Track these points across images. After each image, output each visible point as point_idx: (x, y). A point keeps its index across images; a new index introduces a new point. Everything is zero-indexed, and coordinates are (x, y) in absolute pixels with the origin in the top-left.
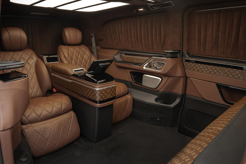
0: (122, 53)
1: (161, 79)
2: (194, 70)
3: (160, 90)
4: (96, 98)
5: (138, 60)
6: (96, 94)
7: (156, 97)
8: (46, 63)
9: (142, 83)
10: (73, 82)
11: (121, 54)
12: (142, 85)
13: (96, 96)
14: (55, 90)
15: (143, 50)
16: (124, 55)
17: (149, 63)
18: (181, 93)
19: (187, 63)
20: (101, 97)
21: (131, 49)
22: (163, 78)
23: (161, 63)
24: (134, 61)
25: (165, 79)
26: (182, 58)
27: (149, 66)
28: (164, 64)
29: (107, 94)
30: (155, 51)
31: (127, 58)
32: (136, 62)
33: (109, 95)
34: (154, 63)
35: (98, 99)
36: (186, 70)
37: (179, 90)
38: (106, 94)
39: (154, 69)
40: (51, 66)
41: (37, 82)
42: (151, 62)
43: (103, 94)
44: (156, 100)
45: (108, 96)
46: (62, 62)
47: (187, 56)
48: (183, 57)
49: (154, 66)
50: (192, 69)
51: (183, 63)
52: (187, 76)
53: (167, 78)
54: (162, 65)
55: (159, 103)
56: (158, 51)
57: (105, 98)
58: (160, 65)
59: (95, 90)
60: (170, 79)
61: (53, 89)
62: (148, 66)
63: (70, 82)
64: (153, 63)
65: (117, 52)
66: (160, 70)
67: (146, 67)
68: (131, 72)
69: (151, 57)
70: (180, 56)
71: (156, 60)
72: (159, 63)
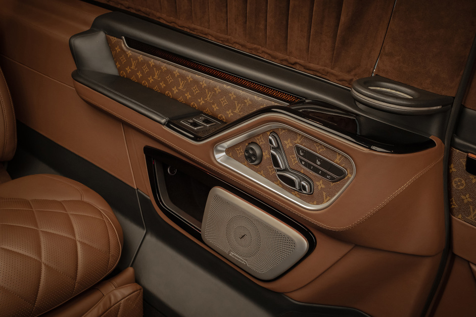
0: (118, 35)
1: (305, 243)
3: (288, 294)
5: (196, 91)
9: (199, 218)
11: (114, 39)
12: (199, 236)
15: (228, 41)
16: (124, 45)
17: (251, 141)
21: (164, 16)
22: (320, 240)
23: (325, 164)
24: (175, 90)
25: (327, 252)
26: (452, 144)
27: (251, 154)
30: (293, 60)
31: (140, 64)
32: (181, 99)
34: (277, 149)
36: (457, 219)
48: (457, 140)
49: (276, 163)
51: (449, 178)
52: (457, 250)
53: (344, 249)
54: (324, 174)
56: (312, 65)
58: (316, 170)
62: (241, 152)
64: (274, 149)
65: (92, 18)
66: (310, 197)
67: (230, 151)
68: (148, 151)
69: (268, 110)
70: (442, 136)
71: (296, 133)
72: (313, 158)
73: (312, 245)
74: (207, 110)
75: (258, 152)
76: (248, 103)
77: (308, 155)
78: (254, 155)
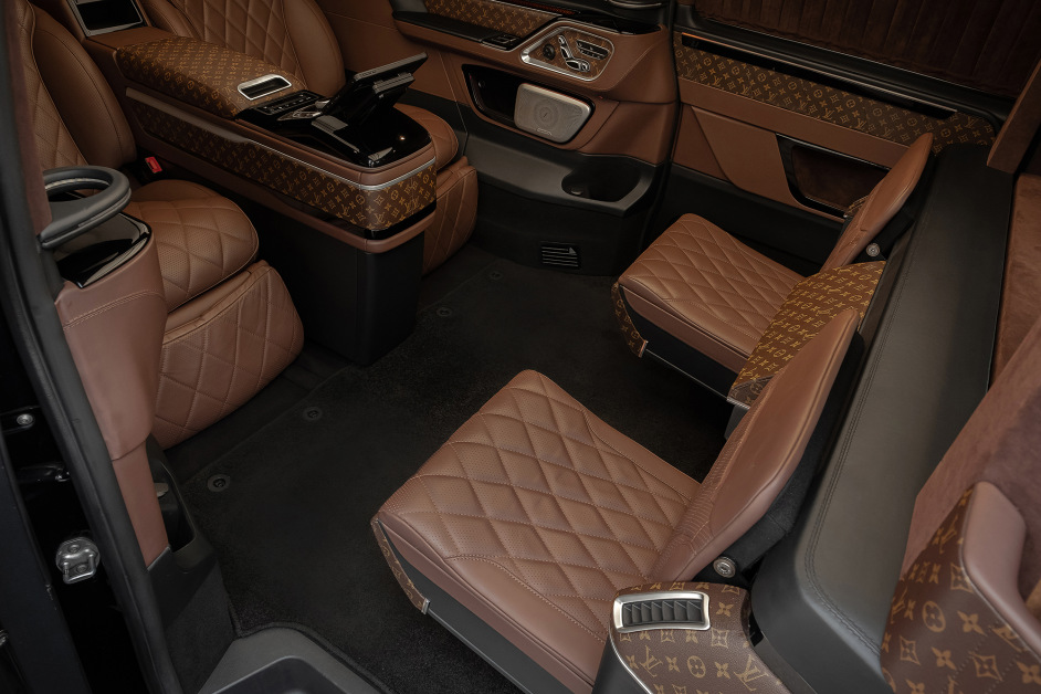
1: (588, 109)
2: (710, 80)
3: (582, 150)
4: (366, 222)
5: (498, 16)
6: (365, 206)
7: (566, 172)
8: (83, 36)
9: (512, 114)
10: (250, 145)
12: (514, 125)
13: (365, 213)
14: (155, 166)
17: (546, 45)
18: (655, 162)
19: (688, 49)
20: (388, 217)
22: (597, 103)
23: (595, 49)
24: (479, 18)
25: (605, 109)
26: (673, 29)
27: (547, 53)
28: (605, 52)
29: (407, 201)
31: (447, 2)
32: (485, 25)
33: (415, 202)
35: (377, 222)
36: (681, 78)
37: (649, 149)
38: (402, 201)
39: (564, 67)
40: (117, 56)
41: (61, 131)
42: (556, 37)
43: (391, 202)
44: (567, 184)
45: (412, 206)
46: (158, 24)
47: (691, 23)
48: (676, 25)
49: (566, 56)
50: (704, 77)
51: (673, 50)
52: (683, 100)
53: (612, 106)
54: (596, 56)
55: (575, 197)
57: (399, 216)
58: (591, 54)
59: (362, 192)
60: (624, 112)
61: (147, 160)
62: (540, 53)
63: (233, 144)
64: (563, 45)
66: (588, 74)
67: (530, 54)
68: (466, 68)
69: (555, 20)
70: (665, 24)
71: (576, 32)
72: (588, 46)
73: (593, 109)
74: (508, 30)
75: (552, 50)
76: (538, 19)
77: (585, 45)
78: (550, 52)
